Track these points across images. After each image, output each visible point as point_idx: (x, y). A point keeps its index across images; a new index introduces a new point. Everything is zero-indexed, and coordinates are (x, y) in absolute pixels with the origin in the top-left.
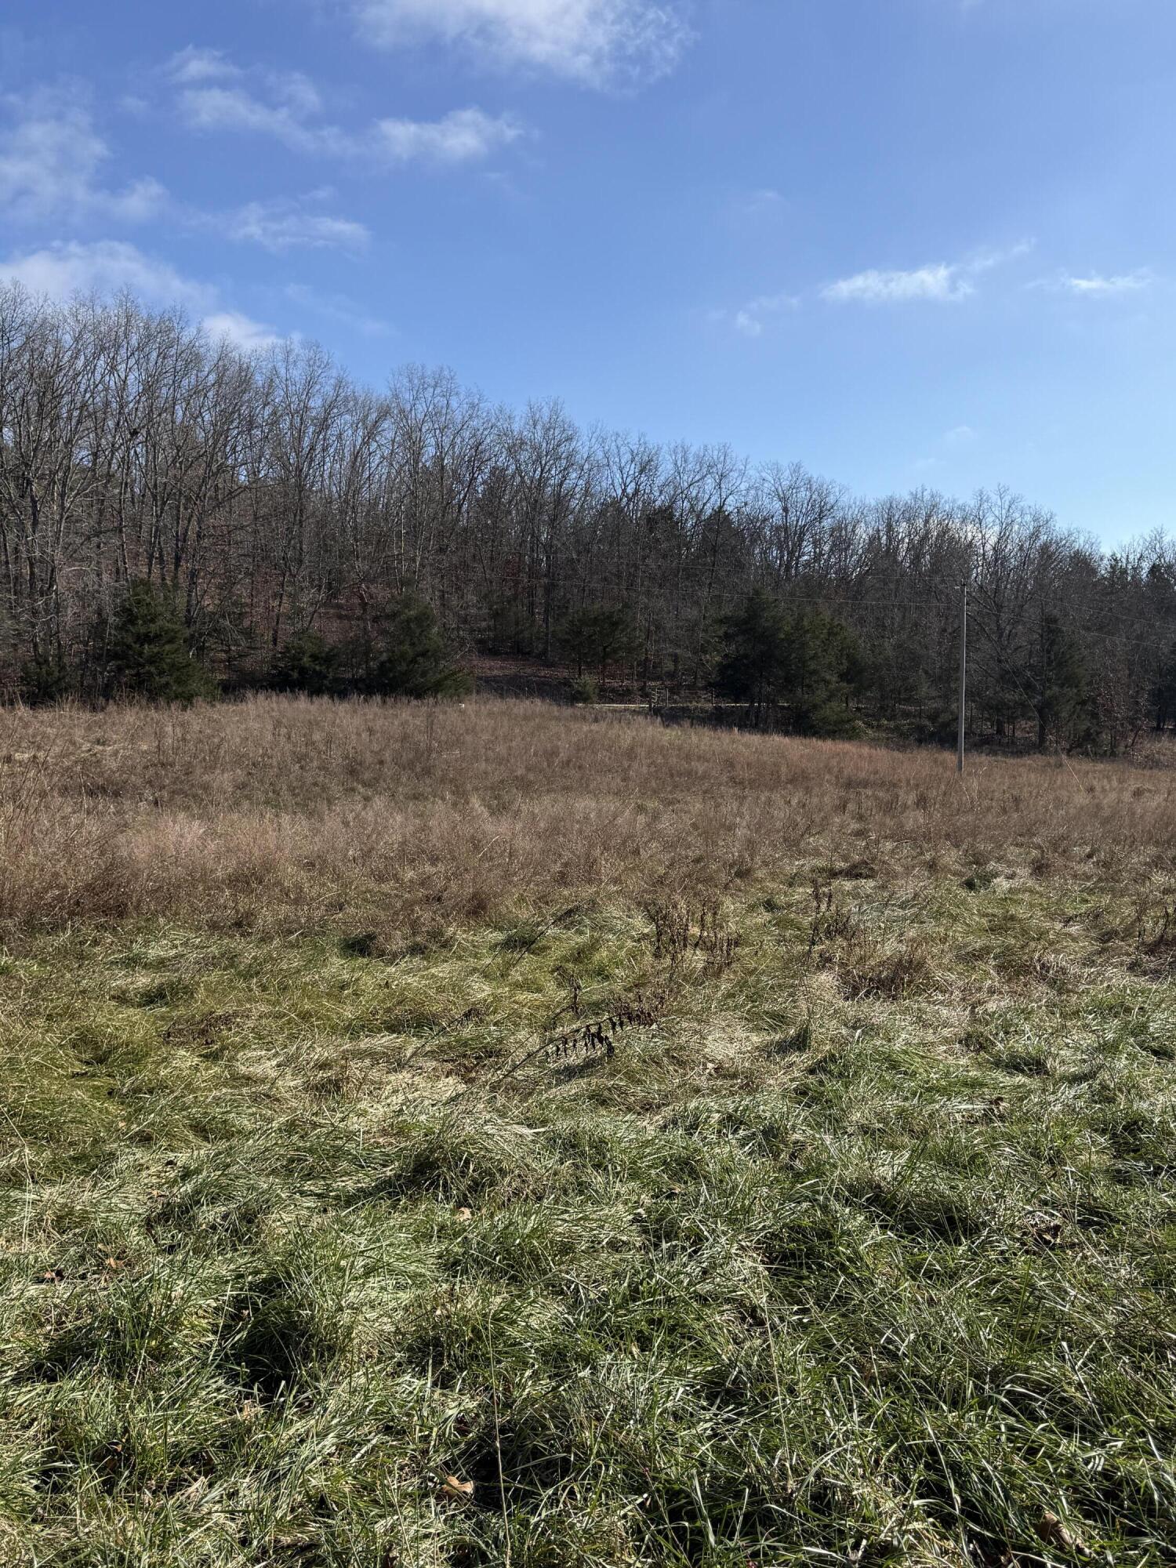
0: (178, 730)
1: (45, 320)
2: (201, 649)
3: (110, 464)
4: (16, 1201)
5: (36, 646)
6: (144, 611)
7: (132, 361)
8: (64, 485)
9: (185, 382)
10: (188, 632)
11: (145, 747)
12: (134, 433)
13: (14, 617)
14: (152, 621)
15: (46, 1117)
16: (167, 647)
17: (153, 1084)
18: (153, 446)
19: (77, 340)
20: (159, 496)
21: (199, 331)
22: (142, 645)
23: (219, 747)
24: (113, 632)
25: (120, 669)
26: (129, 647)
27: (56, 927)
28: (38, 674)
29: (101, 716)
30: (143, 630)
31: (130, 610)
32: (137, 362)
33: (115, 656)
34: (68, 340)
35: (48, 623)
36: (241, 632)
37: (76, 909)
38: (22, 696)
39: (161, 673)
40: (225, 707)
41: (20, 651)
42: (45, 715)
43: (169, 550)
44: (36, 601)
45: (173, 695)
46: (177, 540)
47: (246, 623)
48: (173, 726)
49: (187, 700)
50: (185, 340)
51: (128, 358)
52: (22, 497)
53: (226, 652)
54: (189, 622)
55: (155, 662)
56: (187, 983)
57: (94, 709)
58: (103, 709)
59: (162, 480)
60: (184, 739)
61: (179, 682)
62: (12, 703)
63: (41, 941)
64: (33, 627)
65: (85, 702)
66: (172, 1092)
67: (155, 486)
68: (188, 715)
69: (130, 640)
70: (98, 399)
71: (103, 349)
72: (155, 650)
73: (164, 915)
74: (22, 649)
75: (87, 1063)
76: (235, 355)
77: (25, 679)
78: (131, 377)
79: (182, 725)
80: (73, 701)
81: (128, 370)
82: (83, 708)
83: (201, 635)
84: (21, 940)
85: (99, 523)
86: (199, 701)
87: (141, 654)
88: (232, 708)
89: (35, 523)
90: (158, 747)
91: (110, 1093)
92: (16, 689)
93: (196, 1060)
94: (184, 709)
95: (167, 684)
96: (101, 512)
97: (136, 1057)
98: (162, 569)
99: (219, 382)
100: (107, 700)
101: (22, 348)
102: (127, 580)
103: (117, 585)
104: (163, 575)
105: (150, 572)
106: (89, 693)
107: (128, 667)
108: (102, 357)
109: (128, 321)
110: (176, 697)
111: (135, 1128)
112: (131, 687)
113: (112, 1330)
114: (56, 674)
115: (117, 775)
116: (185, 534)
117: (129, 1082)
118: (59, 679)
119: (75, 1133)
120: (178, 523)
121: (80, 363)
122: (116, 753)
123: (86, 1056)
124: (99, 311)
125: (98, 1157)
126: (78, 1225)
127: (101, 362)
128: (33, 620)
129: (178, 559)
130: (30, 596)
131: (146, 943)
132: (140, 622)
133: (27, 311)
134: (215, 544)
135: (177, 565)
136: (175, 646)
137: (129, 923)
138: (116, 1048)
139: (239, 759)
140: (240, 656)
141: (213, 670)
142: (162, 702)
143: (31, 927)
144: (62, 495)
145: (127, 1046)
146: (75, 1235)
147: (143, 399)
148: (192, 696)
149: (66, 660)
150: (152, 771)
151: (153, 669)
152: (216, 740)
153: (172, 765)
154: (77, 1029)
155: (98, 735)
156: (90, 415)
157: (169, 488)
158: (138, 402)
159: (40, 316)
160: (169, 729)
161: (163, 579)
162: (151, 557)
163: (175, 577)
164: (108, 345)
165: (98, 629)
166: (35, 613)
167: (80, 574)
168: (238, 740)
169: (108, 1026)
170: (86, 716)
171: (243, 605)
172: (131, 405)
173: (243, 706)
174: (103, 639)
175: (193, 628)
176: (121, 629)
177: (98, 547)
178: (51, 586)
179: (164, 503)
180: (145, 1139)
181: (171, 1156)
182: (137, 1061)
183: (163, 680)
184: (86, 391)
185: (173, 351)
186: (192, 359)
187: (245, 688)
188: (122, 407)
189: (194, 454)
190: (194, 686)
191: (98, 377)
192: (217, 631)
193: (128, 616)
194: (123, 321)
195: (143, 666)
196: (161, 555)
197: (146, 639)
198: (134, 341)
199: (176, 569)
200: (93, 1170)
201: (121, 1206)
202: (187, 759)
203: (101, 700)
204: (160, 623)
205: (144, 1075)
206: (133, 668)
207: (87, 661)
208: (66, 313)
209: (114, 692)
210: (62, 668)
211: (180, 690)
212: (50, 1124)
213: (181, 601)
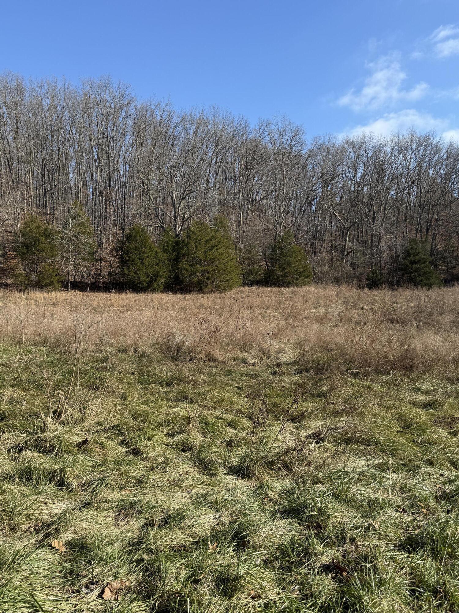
0: (426, 298)
1: (380, 144)
2: (436, 266)
3: (402, 195)
4: (383, 477)
5: (372, 266)
6: (414, 251)
7: (413, 154)
8: (385, 205)
9: (434, 160)
10: (431, 259)
11: (413, 305)
12: (413, 182)
13: (364, 256)
14: (417, 255)
15: (391, 446)
16: (422, 265)
17: (431, 441)
18: (420, 187)
19: (392, 150)
20: (422, 206)
21: (441, 138)
22: (412, 265)
23: (443, 305)
24: (401, 260)
25: (403, 275)
26: (407, 266)
27: (386, 373)
28: (372, 277)
29: (396, 292)
30: (413, 259)
31: (408, 251)
32: (415, 154)
33: (402, 269)
34: (389, 150)
35: (377, 258)
36: (453, 258)
37: (393, 367)
38: (367, 285)
39: (419, 276)
40: (445, 289)
41: (366, 269)
42: (374, 292)
43: (424, 226)
44: (373, 250)
45: (424, 284)
46: (428, 222)
47: (455, 254)
48: (424, 296)
49: (430, 286)
50: (435, 143)
51: (411, 153)
52: (370, 211)
53: (446, 266)
54: (431, 255)
55: (417, 271)
56: (440, 401)
57: (393, 290)
58: (396, 290)
59: (423, 199)
60: (429, 302)
61: (426, 279)
62: (363, 288)
63: (381, 377)
64: (372, 259)
65: (389, 287)
66: (440, 446)
67: (420, 202)
68: (430, 292)
69: (408, 263)
70: (399, 171)
71: (402, 151)
72: (418, 267)
73: (428, 373)
74: (367, 268)
75: (402, 428)
76: (455, 146)
77: (368, 279)
78: (412, 160)
79: (427, 296)
80: (385, 287)
81: (411, 158)
82: (389, 290)
83: (436, 260)
84: (374, 376)
85: (397, 219)
86: (434, 287)
87: (412, 268)
88: (449, 289)
89: (374, 221)
90: (419, 305)
91: (413, 441)
92: (365, 283)
93: (446, 434)
94: (429, 289)
95: (422, 279)
96: (398, 214)
97: (422, 429)
98: (421, 234)
99: (448, 158)
100: (398, 287)
101: (372, 156)
102: (407, 240)
103: (403, 242)
104: (421, 237)
105: (416, 236)
106: (391, 284)
107: (406, 273)
108: (401, 155)
109: (412, 138)
110: (425, 285)
111: (426, 458)
112: (407, 281)
113: (432, 539)
114: (379, 277)
115: (402, 315)
116: (431, 220)
117: (420, 438)
118: (380, 279)
119: (402, 455)
120: (428, 216)
121: (393, 158)
122: (401, 307)
123: (402, 425)
124: (401, 137)
125: (412, 466)
126: (408, 492)
127: (401, 157)
128: (372, 257)
129: (428, 230)
130: (371, 248)
131: (421, 383)
132: (412, 256)
133: (375, 142)
134: (444, 223)
135: (427, 233)
136: (425, 265)
137: (414, 375)
138: (414, 423)
139: (452, 311)
140: (452, 268)
141: (440, 274)
142: (420, 287)
143: (377, 372)
144: (385, 209)
145: (418, 423)
146: (407, 496)
147: (417, 169)
148: (432, 285)
149: (383, 271)
150: (416, 314)
151: (416, 274)
152: (442, 302)
153: (424, 312)
154: (398, 413)
155: (394, 300)
156: (396, 178)
157: (425, 202)
158: (415, 170)
159: (379, 143)
160: (423, 298)
161: (422, 238)
162: (417, 230)
163: (426, 237)
164: (403, 149)
165: (395, 259)
166: (372, 254)
167: (390, 239)
168: (451, 302)
169: (410, 414)
170: (390, 293)
171: (454, 247)
172: (412, 172)
173: (453, 289)
174: (397, 263)
175: (433, 257)
176: (405, 259)
177: (397, 228)
178: (379, 244)
179: (423, 208)
180: (431, 463)
181: (442, 472)
182: (423, 430)
183: (420, 278)
184: (395, 169)
185: (429, 148)
186: (437, 150)
187: (454, 281)
188: (408, 173)
189: (437, 188)
190: (433, 281)
191: (399, 162)
192: (443, 258)
193: (408, 254)
194: (410, 140)
195: (412, 273)
196: (421, 229)
197: (415, 262)
198: (414, 146)
199: (427, 234)
200: (411, 471)
201: (424, 488)
202: (430, 310)
203: (396, 287)
204: (420, 256)
205: (427, 436)
206: (408, 274)
207: (391, 271)
208: (388, 140)
209: (401, 283)
210: (381, 274)
211: (427, 282)
212: (392, 449)
213: (428, 247)
